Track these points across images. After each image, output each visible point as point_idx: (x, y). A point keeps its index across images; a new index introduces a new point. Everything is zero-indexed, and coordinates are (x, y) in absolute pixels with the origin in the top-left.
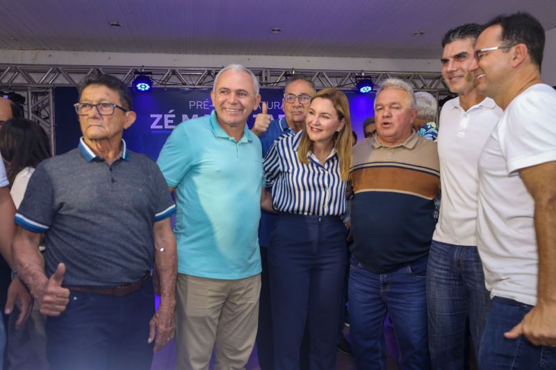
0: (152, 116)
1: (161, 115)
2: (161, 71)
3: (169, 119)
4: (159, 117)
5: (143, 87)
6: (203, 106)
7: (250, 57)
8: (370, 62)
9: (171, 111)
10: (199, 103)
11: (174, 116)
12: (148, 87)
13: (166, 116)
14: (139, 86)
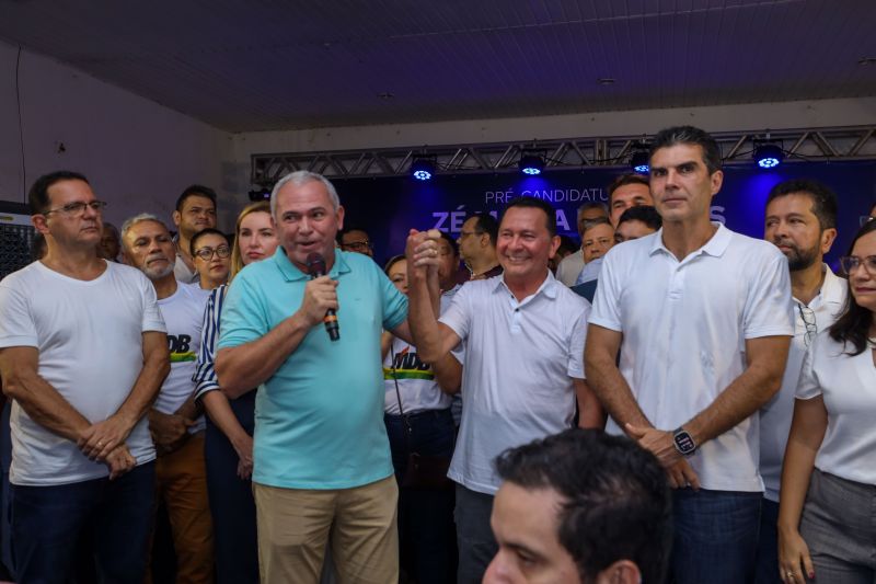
0: (435, 214)
1: (447, 214)
2: (449, 151)
3: (458, 218)
4: (444, 216)
5: (422, 175)
6: (504, 198)
7: (595, 115)
8: (809, 107)
9: (461, 207)
10: (499, 195)
11: (463, 214)
12: (428, 176)
13: (454, 215)
14: (416, 174)
